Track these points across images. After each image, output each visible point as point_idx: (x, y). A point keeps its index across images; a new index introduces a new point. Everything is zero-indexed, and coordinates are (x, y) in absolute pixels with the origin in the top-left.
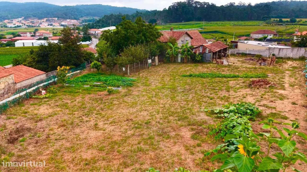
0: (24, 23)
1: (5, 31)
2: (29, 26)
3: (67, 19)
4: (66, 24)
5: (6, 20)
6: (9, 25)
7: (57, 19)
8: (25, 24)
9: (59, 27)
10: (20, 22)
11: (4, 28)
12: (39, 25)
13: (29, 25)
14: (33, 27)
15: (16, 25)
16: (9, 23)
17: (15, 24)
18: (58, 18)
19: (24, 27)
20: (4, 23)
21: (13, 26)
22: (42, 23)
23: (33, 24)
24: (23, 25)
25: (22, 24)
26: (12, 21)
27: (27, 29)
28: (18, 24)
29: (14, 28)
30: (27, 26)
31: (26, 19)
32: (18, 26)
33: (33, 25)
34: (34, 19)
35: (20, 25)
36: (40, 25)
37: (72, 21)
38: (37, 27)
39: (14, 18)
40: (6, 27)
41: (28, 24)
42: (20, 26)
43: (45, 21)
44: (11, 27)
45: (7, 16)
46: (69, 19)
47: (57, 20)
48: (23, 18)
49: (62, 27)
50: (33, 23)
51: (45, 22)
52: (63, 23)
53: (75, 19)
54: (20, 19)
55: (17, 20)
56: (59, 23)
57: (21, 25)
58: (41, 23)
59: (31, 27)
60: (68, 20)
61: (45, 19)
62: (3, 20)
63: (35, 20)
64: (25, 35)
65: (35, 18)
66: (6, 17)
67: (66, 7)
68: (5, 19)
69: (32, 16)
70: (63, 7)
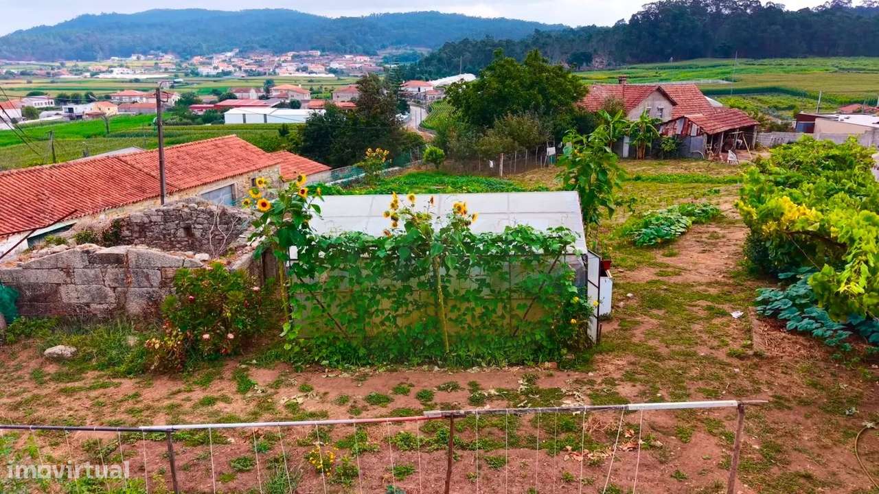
0: (239, 64)
1: (195, 86)
2: (250, 73)
3: (346, 52)
4: (343, 66)
5: (196, 58)
6: (204, 70)
7: (319, 53)
8: (240, 68)
9: (323, 75)
10: (229, 61)
11: (191, 78)
12: (274, 71)
13: (251, 70)
14: (259, 74)
15: (220, 71)
16: (203, 64)
17: (216, 68)
18: (323, 50)
19: (239, 74)
20: (191, 64)
21: (214, 72)
22: (283, 64)
23: (261, 66)
24: (235, 71)
25: (234, 66)
26: (211, 58)
27: (247, 81)
28: (223, 67)
29: (214, 76)
30: (246, 71)
31: (243, 54)
32: (225, 73)
33: (261, 69)
34: (264, 54)
35: (228, 69)
36: (277, 70)
37: (358, 58)
38: (270, 74)
39: (215, 52)
40: (197, 74)
41: (248, 68)
42: (229, 73)
43: (290, 58)
44: (208, 76)
45: (199, 47)
46: (351, 53)
47: (321, 55)
48: (237, 50)
49: (332, 75)
50: (259, 63)
51: (290, 62)
52: (334, 65)
53: (366, 53)
54: (229, 54)
55: (222, 57)
56: (323, 65)
57: (231, 69)
58: (279, 66)
59: (254, 75)
60: (348, 57)
61: (291, 54)
62: (188, 57)
63: (266, 58)
64: (245, 95)
65: (265, 50)
66: (196, 50)
67: (343, 19)
68: (193, 55)
69: (257, 46)
70: (337, 20)
